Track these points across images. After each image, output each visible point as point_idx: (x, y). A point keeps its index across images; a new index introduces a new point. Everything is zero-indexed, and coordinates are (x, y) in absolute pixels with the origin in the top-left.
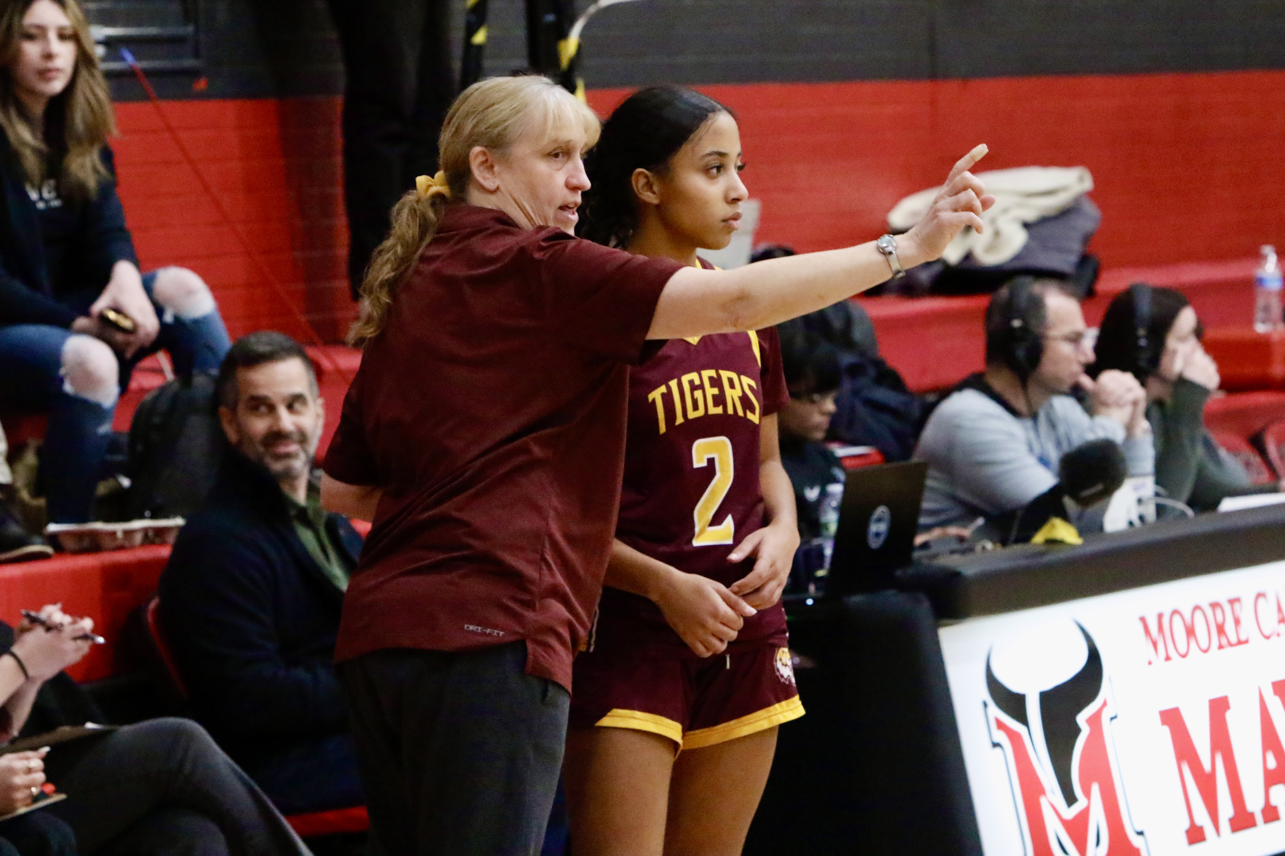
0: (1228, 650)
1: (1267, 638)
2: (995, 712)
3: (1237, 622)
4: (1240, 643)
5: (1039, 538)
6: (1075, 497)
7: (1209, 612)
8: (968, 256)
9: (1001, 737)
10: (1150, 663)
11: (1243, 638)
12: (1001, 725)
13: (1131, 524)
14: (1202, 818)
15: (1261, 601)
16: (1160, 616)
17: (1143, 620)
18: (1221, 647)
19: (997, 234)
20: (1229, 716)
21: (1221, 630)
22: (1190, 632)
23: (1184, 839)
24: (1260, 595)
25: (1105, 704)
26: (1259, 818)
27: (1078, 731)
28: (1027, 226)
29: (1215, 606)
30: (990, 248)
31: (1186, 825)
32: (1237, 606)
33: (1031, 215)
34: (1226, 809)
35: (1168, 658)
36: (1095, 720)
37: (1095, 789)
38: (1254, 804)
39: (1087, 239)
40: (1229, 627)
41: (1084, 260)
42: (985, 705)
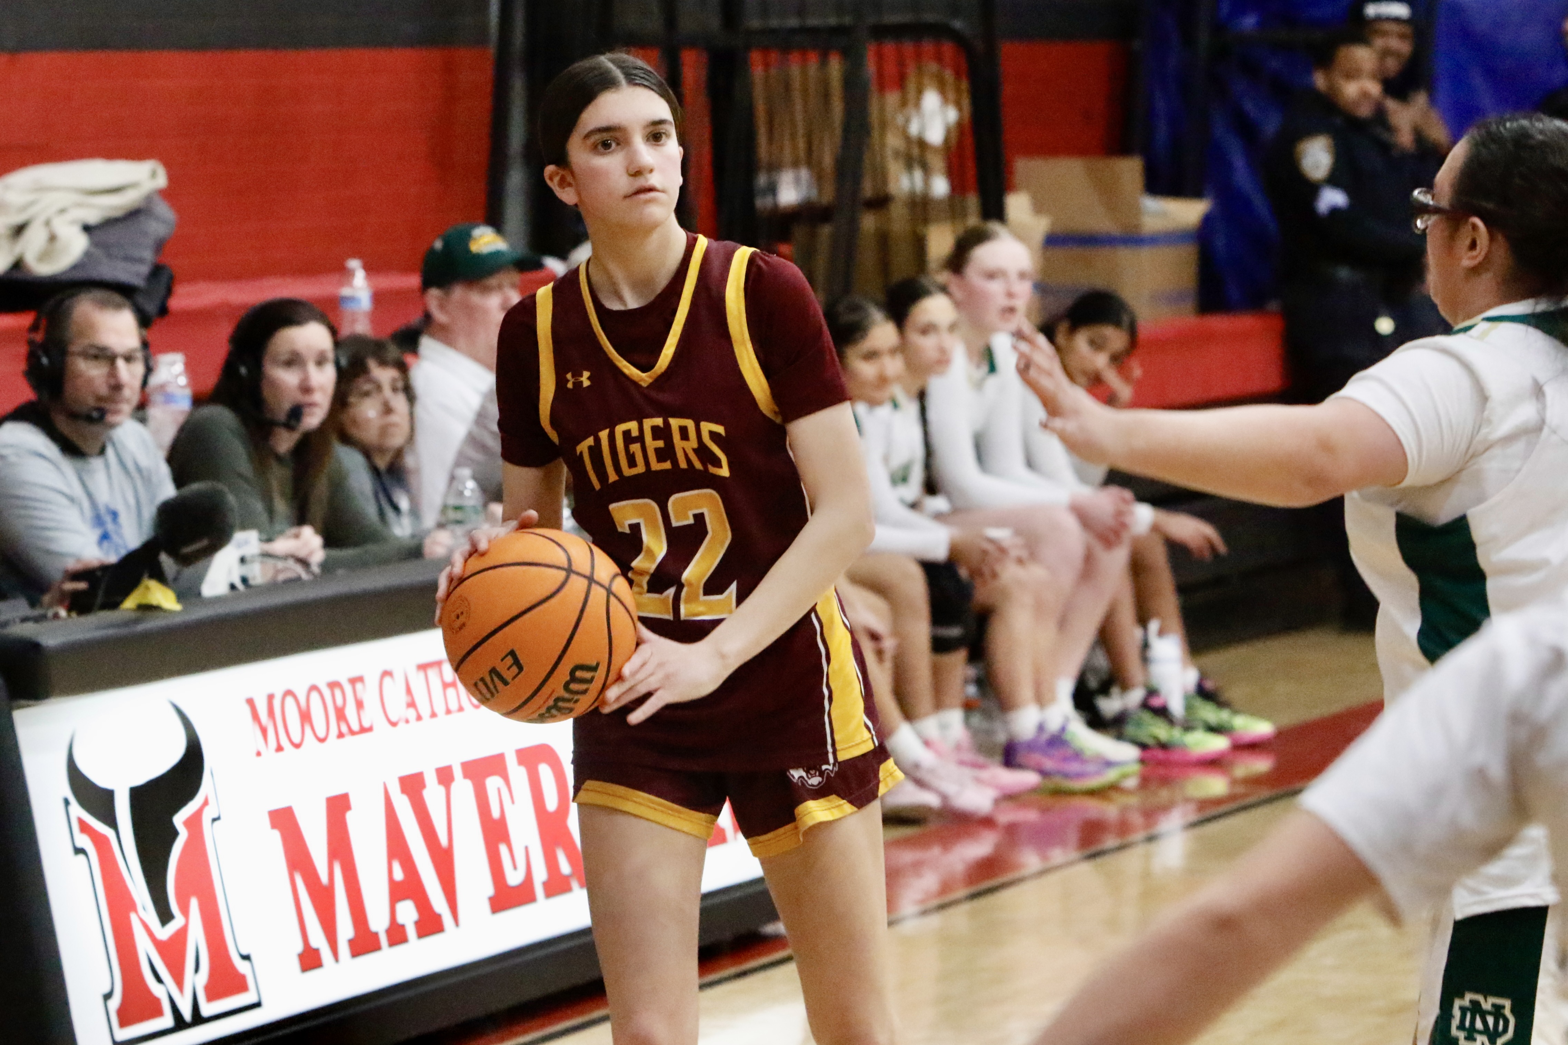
0: (349, 738)
1: (394, 724)
2: (77, 811)
3: (360, 705)
4: (363, 730)
5: (130, 603)
6: (174, 553)
7: (327, 693)
8: (18, 265)
9: (83, 841)
10: (259, 754)
11: (366, 724)
12: (85, 828)
13: (233, 587)
14: (318, 940)
15: (387, 680)
16: (271, 697)
17: (250, 702)
18: (341, 735)
19: (52, 238)
20: (351, 818)
21: (341, 715)
22: (305, 717)
23: (296, 964)
24: (387, 673)
25: (206, 803)
26: (383, 940)
27: (175, 834)
28: (87, 228)
29: (334, 685)
30: (45, 256)
31: (299, 947)
32: (359, 686)
33: (93, 217)
34: (345, 929)
35: (280, 748)
36: (194, 822)
37: (194, 904)
38: (378, 922)
39: (160, 246)
40: (351, 712)
41: (157, 271)
42: (67, 802)
